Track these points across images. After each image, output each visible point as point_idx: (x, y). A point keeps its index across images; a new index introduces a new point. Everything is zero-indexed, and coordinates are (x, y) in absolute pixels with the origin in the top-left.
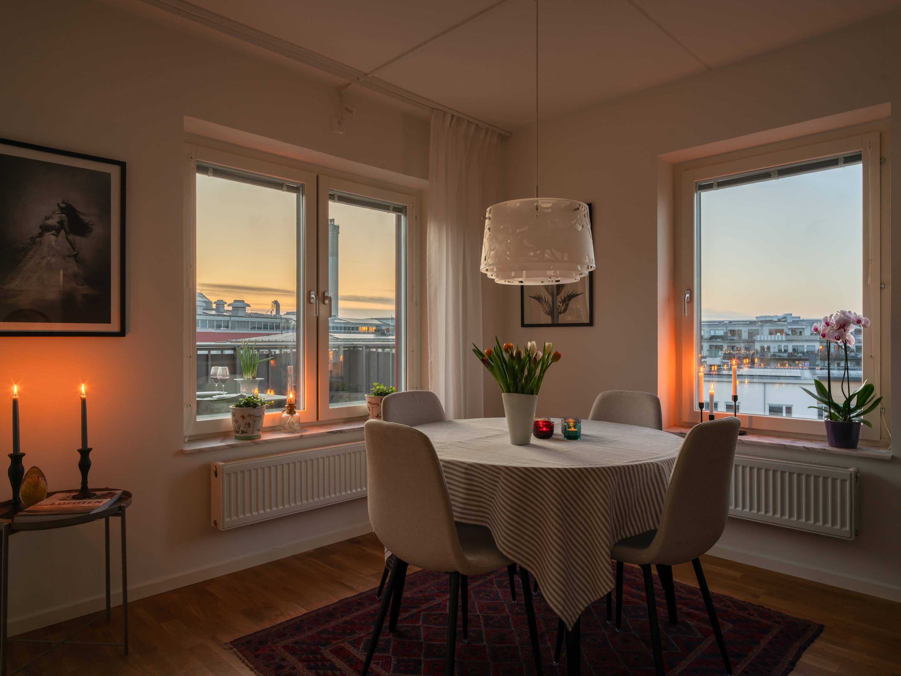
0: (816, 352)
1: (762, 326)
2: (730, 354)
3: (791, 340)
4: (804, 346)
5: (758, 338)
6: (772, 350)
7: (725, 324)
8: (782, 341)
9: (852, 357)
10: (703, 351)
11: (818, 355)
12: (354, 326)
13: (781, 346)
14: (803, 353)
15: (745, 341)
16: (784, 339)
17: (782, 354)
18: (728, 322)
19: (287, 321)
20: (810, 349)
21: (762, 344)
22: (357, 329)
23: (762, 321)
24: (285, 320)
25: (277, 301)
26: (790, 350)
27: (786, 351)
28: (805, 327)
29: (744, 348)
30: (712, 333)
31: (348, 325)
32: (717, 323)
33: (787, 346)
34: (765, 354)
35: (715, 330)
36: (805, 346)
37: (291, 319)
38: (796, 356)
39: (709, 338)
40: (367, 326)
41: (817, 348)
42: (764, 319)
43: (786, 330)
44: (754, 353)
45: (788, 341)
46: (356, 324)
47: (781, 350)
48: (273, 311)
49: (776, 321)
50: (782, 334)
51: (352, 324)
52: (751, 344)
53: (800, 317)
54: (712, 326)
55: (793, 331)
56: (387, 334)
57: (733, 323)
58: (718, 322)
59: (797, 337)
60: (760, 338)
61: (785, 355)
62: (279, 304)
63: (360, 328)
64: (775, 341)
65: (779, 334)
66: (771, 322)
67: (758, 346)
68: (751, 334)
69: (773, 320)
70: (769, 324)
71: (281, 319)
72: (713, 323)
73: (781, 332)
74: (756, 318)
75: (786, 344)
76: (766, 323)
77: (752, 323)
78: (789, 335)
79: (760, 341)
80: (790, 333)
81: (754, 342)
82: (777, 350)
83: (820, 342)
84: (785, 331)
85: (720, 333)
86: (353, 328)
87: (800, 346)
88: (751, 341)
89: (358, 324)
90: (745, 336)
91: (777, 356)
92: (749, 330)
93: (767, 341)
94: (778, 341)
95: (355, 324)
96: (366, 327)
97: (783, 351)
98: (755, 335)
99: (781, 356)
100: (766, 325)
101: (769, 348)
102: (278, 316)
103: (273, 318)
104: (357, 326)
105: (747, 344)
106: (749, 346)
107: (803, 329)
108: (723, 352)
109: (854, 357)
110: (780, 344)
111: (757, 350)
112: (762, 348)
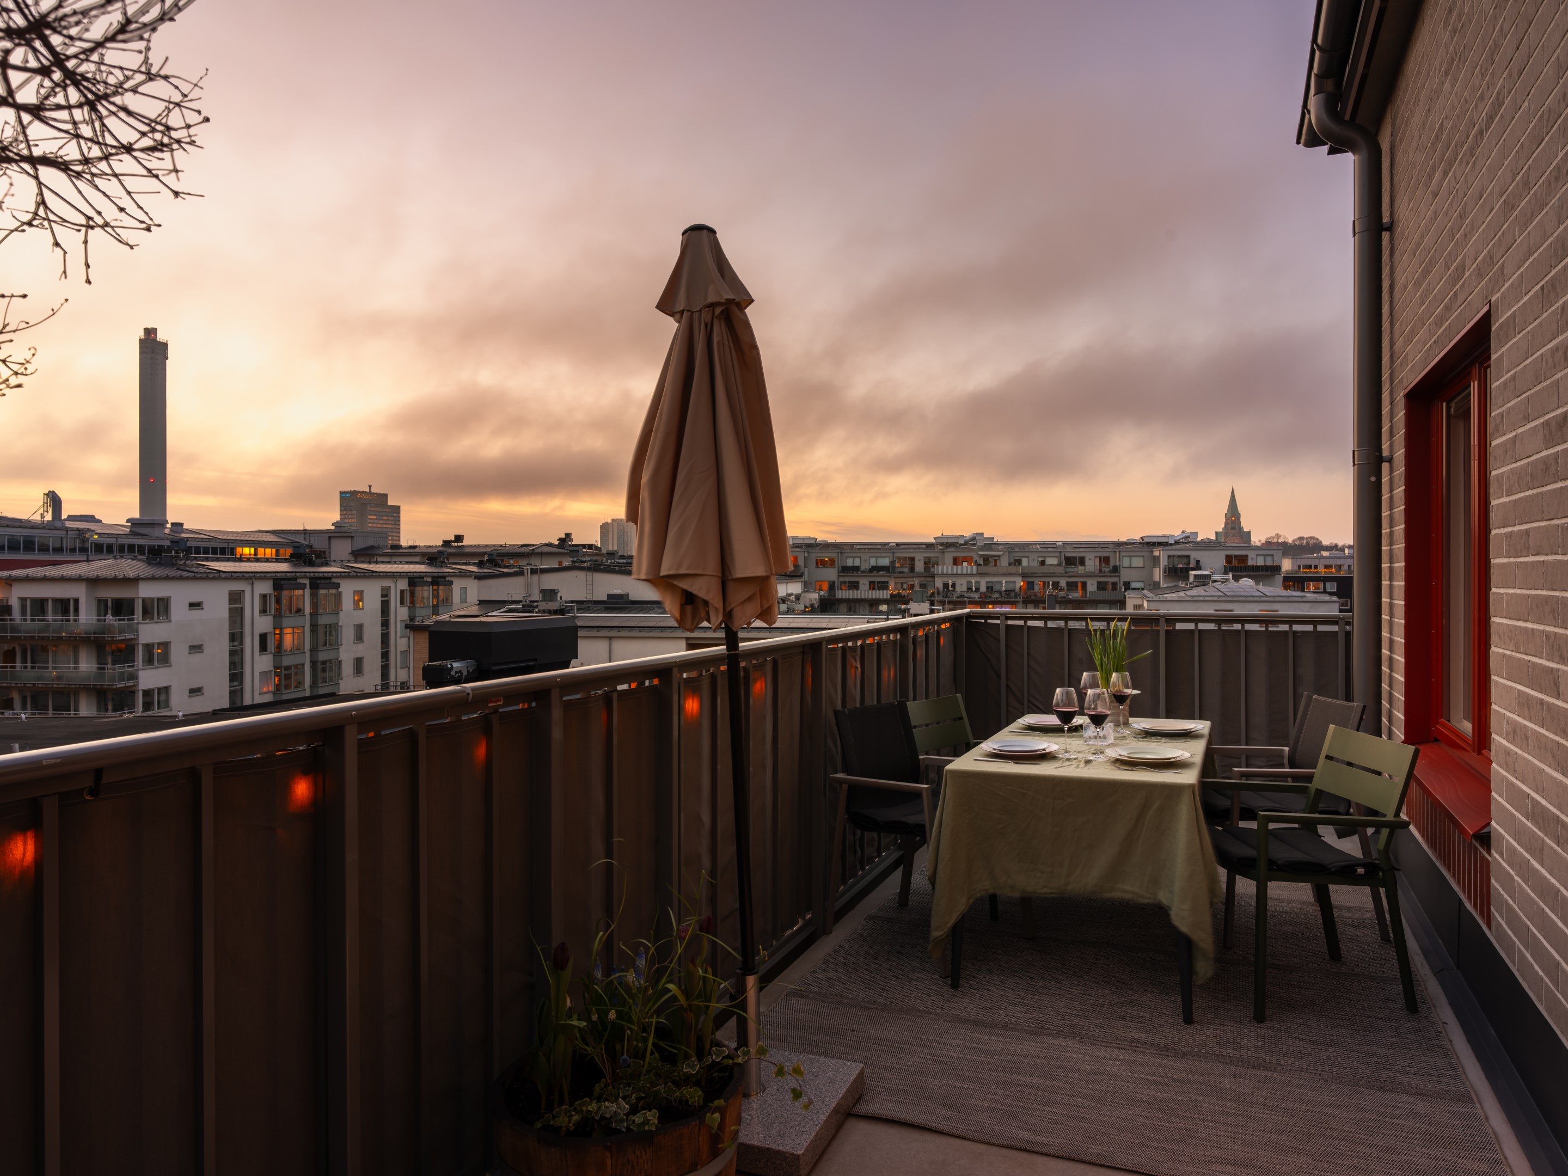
0: (1017, 590)
1: (944, 552)
2: (899, 595)
3: (984, 573)
4: (1001, 582)
5: (939, 569)
6: (958, 588)
7: (891, 548)
8: (971, 575)
9: (1062, 597)
10: (861, 591)
11: (1020, 595)
12: (225, 545)
13: (971, 582)
14: (1000, 592)
15: (919, 575)
16: (974, 572)
17: (972, 595)
18: (895, 544)
19: (79, 535)
20: (1011, 587)
21: (945, 580)
22: (232, 551)
23: (942, 544)
24: (77, 532)
25: (53, 491)
26: (983, 589)
27: (977, 589)
28: (1001, 553)
29: (919, 586)
30: (873, 562)
31: (213, 543)
32: (879, 547)
33: (979, 582)
34: (949, 595)
35: (877, 558)
36: (1004, 583)
37: (89, 530)
38: (990, 597)
39: (868, 570)
40: (252, 547)
41: (1018, 586)
42: (945, 541)
43: (976, 558)
44: (933, 593)
45: (981, 574)
46: (231, 541)
47: (971, 589)
48: (46, 514)
49: (961, 545)
50: (969, 564)
51: (220, 541)
52: (929, 579)
53: (993, 538)
54: (872, 551)
55: (986, 560)
56: (319, 561)
57: (902, 547)
58: (880, 544)
59: (990, 568)
60: (943, 569)
61: (976, 596)
62: (59, 498)
63: (239, 550)
64: (962, 575)
65: (965, 564)
66: (955, 546)
67: (939, 583)
68: (928, 563)
69: (957, 543)
70: (952, 549)
71: (67, 531)
72: (874, 547)
73: (969, 560)
74: (935, 538)
75: (978, 579)
76: (948, 547)
77: (929, 546)
78: (981, 565)
79: (943, 575)
80: (982, 562)
81: (933, 576)
82: (965, 589)
83: (1022, 577)
84: (974, 559)
85: (885, 562)
86: (223, 551)
87: (996, 582)
88: (929, 573)
89: (233, 541)
90: (919, 567)
91: (965, 597)
92: (925, 557)
93: (952, 575)
94: (967, 575)
95: (227, 541)
96: (250, 547)
97: (974, 589)
98: (933, 566)
99: (970, 598)
100: (949, 550)
101: (954, 585)
102: (58, 524)
103: (47, 527)
104: (231, 546)
105: (922, 579)
106: (925, 583)
107: (999, 556)
108: (889, 592)
109: (1064, 597)
110: (969, 579)
111: (938, 588)
112: (946, 585)
